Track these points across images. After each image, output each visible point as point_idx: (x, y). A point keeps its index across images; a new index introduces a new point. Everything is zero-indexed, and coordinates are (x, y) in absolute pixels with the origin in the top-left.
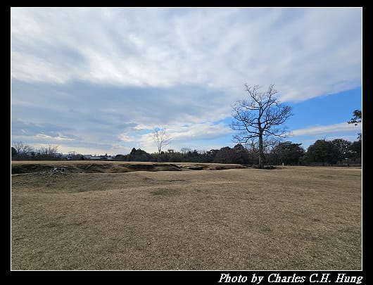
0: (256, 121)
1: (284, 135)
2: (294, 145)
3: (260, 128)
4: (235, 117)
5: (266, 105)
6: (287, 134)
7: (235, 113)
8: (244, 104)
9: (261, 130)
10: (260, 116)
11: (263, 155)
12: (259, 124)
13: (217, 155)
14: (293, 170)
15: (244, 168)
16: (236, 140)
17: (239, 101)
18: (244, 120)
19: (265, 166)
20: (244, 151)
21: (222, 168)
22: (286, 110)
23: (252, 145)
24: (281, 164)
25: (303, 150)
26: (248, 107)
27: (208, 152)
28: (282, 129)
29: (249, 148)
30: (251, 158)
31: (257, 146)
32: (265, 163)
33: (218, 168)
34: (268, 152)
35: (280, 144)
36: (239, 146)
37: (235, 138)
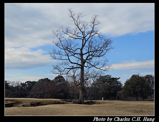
0: (79, 51)
1: (104, 68)
2: (113, 79)
3: (82, 59)
4: (57, 45)
5: (89, 36)
6: (107, 67)
7: (56, 40)
8: (67, 32)
9: (83, 62)
10: (83, 46)
11: (84, 89)
12: (82, 55)
13: (34, 87)
14: (111, 105)
15: (63, 103)
16: (57, 71)
17: (62, 27)
18: (66, 49)
19: (85, 101)
20: (66, 83)
21: (39, 104)
22: (107, 43)
23: (74, 77)
24: (101, 99)
25: (121, 85)
26: (71, 35)
27: (22, 84)
28: (103, 62)
29: (70, 80)
30: (71, 92)
31: (78, 79)
32: (85, 97)
33: (33, 105)
34: (89, 86)
35: (101, 77)
36: (60, 78)
37: (55, 68)
